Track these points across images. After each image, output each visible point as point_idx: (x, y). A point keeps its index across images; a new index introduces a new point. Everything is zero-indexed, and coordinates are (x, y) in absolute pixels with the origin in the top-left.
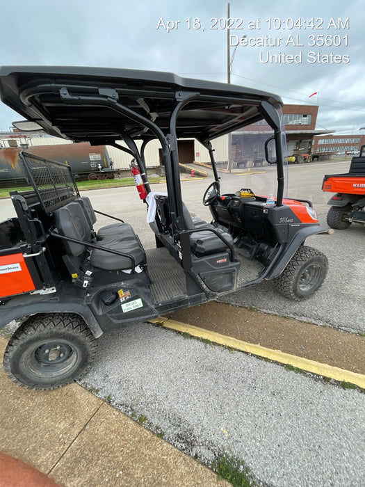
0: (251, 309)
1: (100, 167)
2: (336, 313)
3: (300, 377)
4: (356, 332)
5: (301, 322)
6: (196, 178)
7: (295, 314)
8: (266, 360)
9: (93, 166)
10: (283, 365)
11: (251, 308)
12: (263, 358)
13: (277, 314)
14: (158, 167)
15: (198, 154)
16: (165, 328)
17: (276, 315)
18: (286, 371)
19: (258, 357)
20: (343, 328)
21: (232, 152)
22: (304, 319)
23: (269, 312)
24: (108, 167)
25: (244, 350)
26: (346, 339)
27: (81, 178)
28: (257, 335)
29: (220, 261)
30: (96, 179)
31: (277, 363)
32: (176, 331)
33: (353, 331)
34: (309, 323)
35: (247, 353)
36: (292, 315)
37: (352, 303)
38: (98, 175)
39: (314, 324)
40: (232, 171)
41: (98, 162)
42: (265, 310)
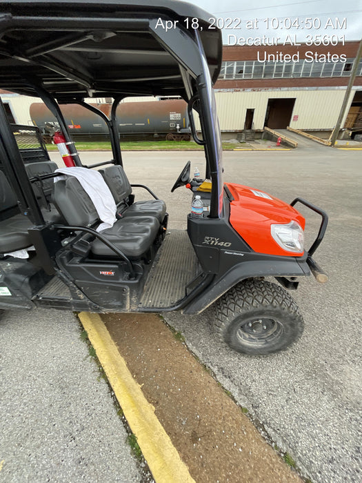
0: (178, 336)
1: (178, 127)
2: (281, 400)
3: (131, 462)
4: (285, 449)
5: (219, 384)
6: (281, 149)
7: (221, 369)
8: (120, 412)
9: (172, 125)
10: (129, 431)
11: (179, 334)
12: (120, 407)
13: (201, 358)
14: (241, 132)
15: (296, 117)
16: (77, 317)
17: (196, 357)
18: (123, 442)
19: (116, 403)
20: (270, 430)
21: (351, 116)
22: (226, 383)
23: (194, 350)
24: (186, 128)
25: (112, 385)
26: (257, 448)
27: (158, 138)
28: (152, 371)
29: (104, 273)
30: (173, 140)
31: (126, 424)
32: (82, 326)
33: (280, 444)
34: (226, 392)
35: (111, 390)
36: (215, 370)
37: (325, 398)
38: (175, 135)
39: (233, 398)
40: (337, 142)
41: (177, 122)
42: (190, 345)
